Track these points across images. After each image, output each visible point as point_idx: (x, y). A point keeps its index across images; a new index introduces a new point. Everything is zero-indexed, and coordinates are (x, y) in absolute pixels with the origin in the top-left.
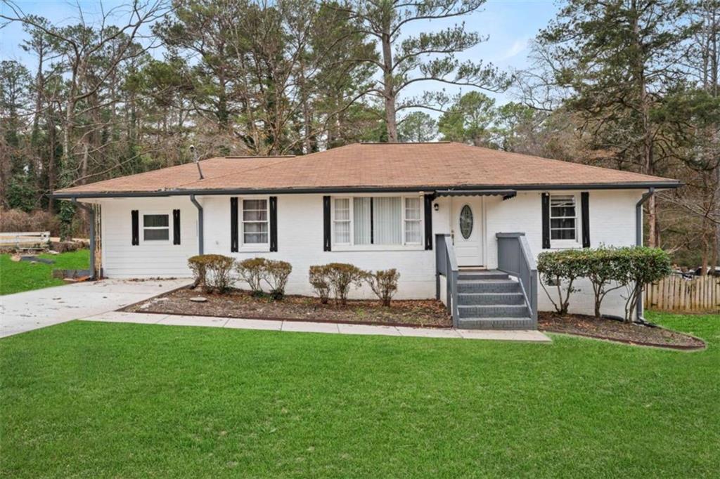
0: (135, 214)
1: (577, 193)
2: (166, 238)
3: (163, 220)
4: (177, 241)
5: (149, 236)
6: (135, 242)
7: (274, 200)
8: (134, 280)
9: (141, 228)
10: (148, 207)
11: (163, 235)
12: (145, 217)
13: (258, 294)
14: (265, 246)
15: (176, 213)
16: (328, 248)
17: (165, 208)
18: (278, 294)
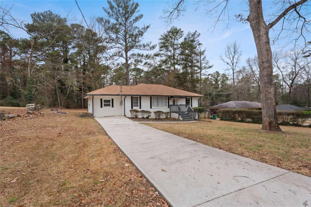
0: (101, 100)
1: (190, 97)
2: (110, 106)
3: (109, 101)
4: (113, 107)
5: (105, 105)
6: (102, 107)
8: (105, 117)
9: (103, 103)
10: (105, 98)
11: (109, 105)
12: (104, 100)
13: (143, 118)
14: (139, 107)
15: (113, 100)
16: (151, 108)
17: (109, 98)
18: (147, 118)
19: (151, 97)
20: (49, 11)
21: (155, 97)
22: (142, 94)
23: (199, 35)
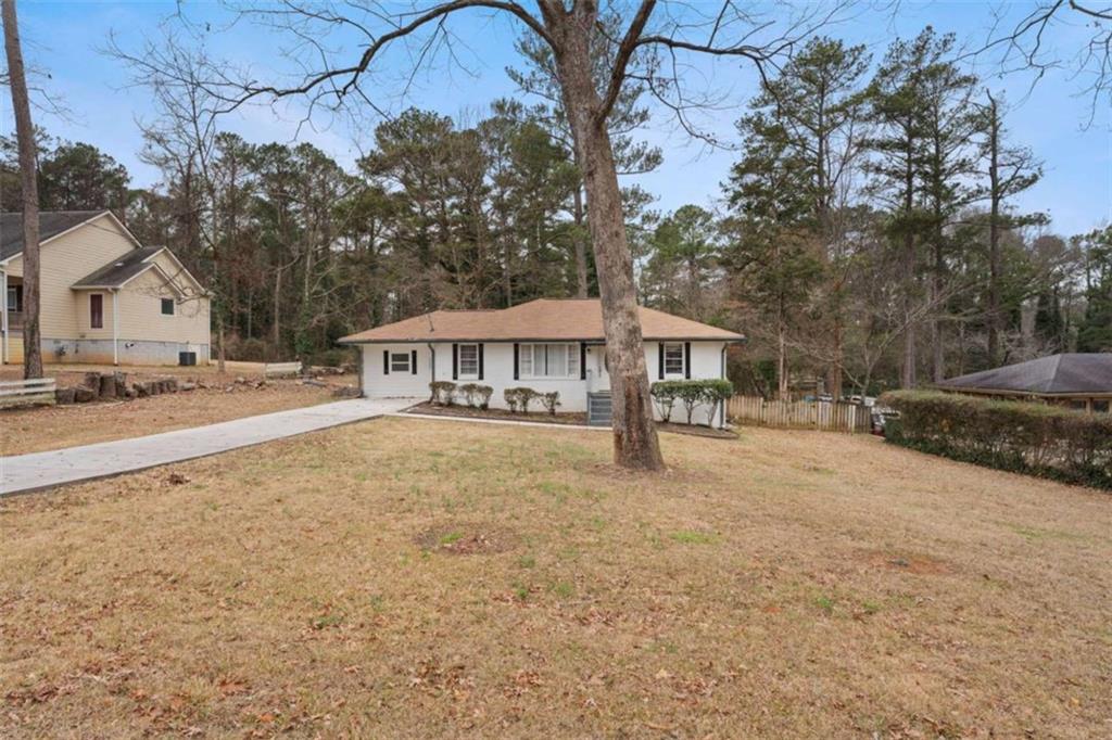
0: (386, 353)
1: (683, 343)
2: (408, 370)
3: (405, 357)
4: (415, 372)
5: (396, 368)
6: (386, 372)
7: (481, 346)
8: (389, 398)
9: (390, 363)
10: (394, 349)
11: (405, 368)
12: (393, 355)
13: (472, 407)
14: (476, 376)
15: (414, 353)
16: (516, 378)
17: (406, 349)
18: (484, 407)
19: (517, 345)
20: (412, 109)
21: (532, 344)
22: (488, 336)
23: (945, 43)
